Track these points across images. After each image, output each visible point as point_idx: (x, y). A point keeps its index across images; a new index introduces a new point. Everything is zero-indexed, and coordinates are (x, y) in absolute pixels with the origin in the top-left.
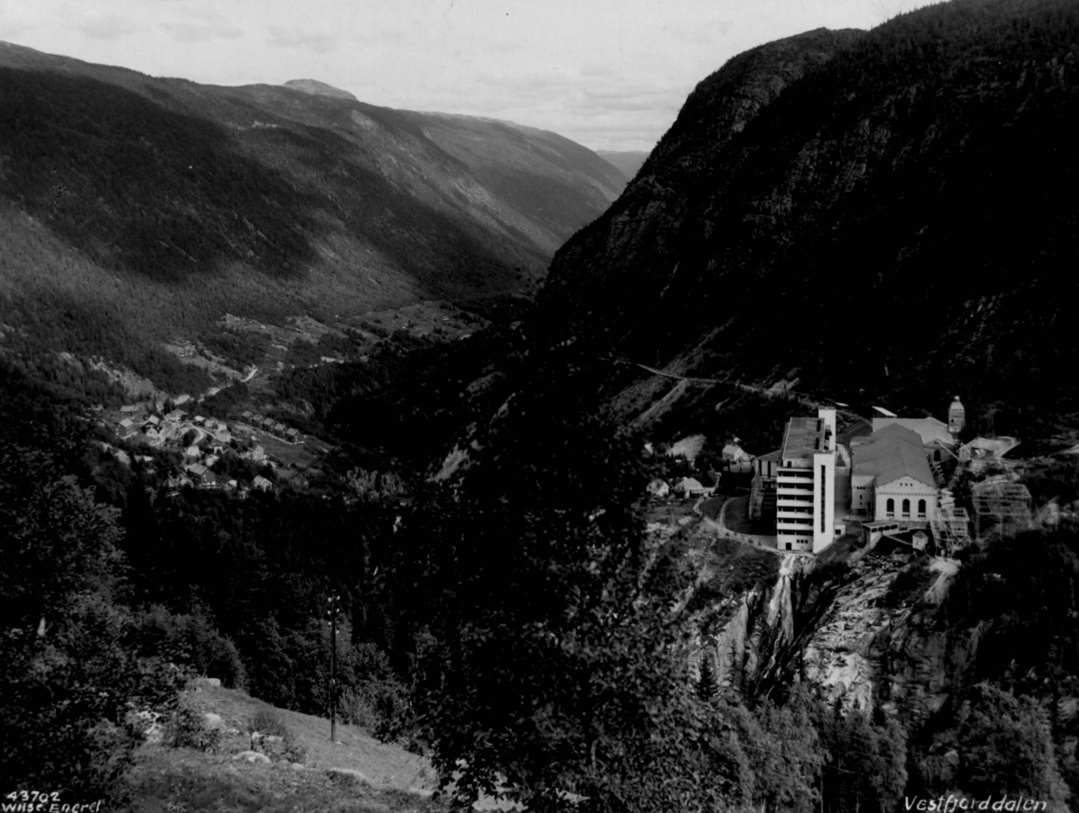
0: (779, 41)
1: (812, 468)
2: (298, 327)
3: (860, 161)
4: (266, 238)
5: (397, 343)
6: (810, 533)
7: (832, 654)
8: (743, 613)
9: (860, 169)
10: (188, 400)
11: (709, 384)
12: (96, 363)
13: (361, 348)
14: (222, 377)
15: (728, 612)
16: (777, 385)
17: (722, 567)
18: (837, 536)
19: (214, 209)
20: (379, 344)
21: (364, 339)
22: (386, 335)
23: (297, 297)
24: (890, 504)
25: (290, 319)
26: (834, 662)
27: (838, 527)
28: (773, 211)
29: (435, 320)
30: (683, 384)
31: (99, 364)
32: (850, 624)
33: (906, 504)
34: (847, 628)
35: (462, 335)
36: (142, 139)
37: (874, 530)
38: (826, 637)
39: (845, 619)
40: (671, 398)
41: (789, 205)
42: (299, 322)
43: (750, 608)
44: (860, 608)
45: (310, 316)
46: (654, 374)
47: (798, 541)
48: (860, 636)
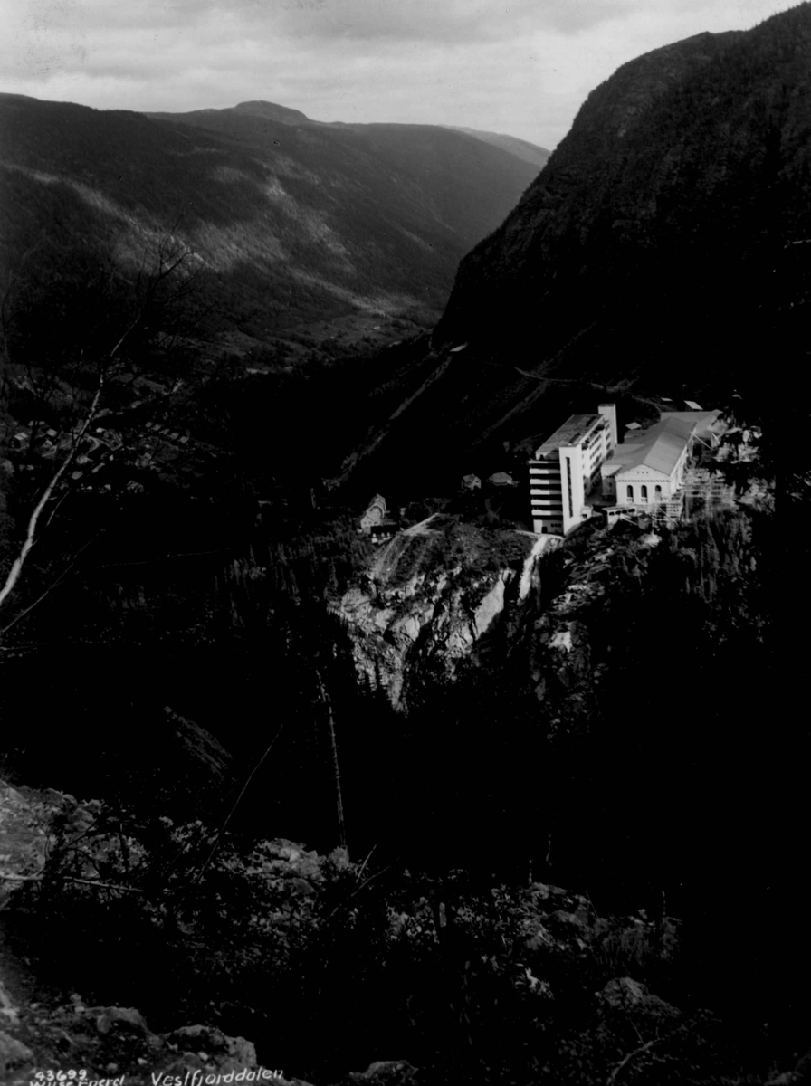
0: (664, 47)
1: (558, 460)
2: (228, 341)
3: (720, 164)
4: (201, 259)
5: (325, 353)
6: (561, 518)
7: (559, 621)
8: (500, 588)
9: (720, 171)
10: (107, 414)
11: (567, 383)
12: (20, 383)
13: (287, 359)
14: (145, 390)
15: (485, 589)
16: (620, 383)
17: (486, 549)
18: (584, 520)
19: (151, 234)
20: (306, 355)
21: (291, 351)
22: (314, 345)
23: (229, 314)
24: (630, 489)
25: (220, 334)
26: (560, 628)
27: (584, 512)
28: (639, 217)
29: (366, 329)
30: (546, 383)
31: (24, 384)
32: (575, 595)
33: (644, 489)
34: (573, 599)
35: (391, 342)
36: (85, 171)
37: (612, 514)
38: (555, 607)
39: (572, 591)
40: (532, 398)
41: (654, 210)
42: (229, 337)
43: (506, 583)
44: (585, 582)
45: (240, 330)
46: (523, 376)
47: (552, 525)
48: (581, 605)
